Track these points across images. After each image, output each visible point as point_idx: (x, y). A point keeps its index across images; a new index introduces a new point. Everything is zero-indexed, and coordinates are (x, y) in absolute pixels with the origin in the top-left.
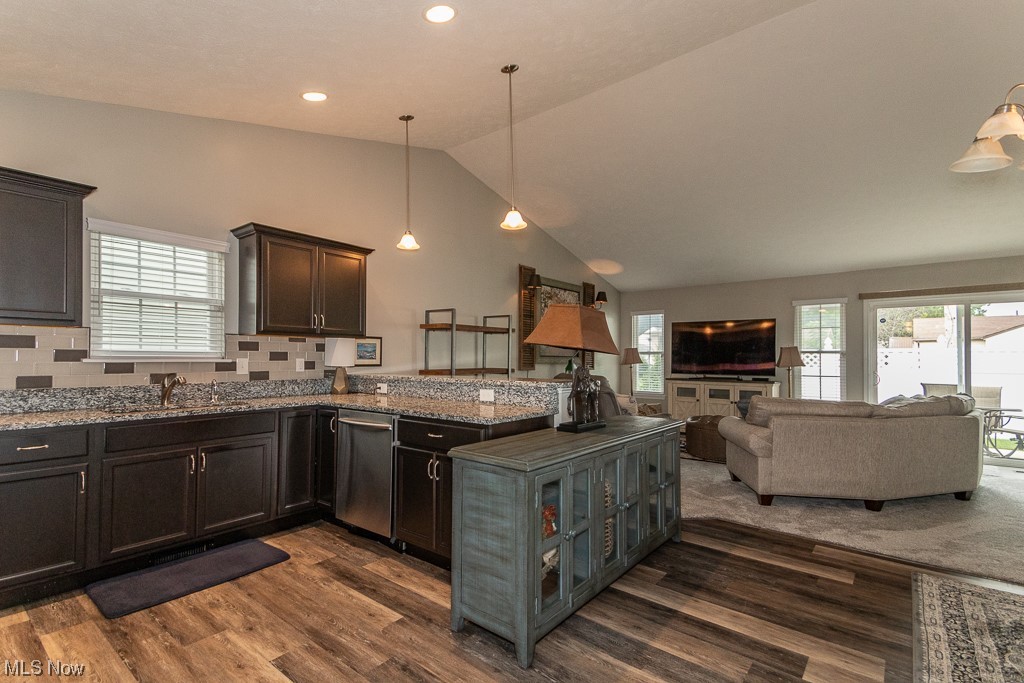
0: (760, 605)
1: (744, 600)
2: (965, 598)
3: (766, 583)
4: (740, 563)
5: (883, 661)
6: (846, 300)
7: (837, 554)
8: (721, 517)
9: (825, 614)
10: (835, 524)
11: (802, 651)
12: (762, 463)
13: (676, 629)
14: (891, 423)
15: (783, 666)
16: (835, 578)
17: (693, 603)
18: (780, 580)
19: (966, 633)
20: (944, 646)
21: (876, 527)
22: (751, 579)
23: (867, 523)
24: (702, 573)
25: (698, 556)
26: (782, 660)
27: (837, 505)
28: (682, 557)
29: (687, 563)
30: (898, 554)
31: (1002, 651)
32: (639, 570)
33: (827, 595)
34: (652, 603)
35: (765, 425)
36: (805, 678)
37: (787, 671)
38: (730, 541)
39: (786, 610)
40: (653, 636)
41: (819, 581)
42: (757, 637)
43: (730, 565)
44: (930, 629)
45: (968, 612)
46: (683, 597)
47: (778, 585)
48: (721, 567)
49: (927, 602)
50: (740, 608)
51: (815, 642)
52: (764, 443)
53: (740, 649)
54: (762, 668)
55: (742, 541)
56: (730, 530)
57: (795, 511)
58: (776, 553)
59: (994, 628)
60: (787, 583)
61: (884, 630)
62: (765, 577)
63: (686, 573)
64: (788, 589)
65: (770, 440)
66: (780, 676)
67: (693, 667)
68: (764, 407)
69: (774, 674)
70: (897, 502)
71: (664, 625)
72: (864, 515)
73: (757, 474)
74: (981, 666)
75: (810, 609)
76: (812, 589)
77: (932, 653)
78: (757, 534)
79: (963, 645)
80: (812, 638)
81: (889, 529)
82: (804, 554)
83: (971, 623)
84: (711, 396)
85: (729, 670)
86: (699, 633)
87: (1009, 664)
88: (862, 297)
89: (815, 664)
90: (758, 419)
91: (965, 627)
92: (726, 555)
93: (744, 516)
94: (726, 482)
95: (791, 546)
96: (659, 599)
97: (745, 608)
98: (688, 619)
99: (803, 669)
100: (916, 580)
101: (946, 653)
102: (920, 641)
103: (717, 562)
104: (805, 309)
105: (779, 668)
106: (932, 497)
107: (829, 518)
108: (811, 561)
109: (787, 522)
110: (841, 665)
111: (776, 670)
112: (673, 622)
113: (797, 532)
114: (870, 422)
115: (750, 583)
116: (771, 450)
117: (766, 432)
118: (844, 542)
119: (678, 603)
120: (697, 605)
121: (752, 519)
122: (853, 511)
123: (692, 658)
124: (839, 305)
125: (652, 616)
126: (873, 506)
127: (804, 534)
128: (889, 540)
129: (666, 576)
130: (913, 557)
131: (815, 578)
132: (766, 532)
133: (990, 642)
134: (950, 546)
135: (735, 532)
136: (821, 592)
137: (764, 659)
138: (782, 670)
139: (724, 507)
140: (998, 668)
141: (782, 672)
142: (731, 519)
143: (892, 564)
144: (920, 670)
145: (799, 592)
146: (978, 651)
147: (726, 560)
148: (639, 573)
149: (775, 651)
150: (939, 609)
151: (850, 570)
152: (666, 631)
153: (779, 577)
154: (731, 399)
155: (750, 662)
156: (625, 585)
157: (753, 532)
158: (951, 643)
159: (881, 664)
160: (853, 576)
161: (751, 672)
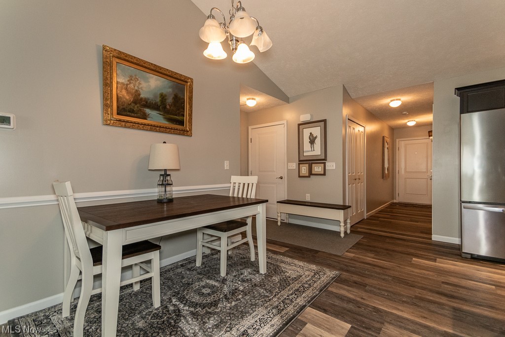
36: (350, 326)
37: (359, 330)
54: (373, 332)
66: (364, 327)
69: (367, 328)
85: (393, 330)
99: (349, 332)
105: (364, 332)
111: (365, 330)
141: (362, 329)
161: (380, 329)
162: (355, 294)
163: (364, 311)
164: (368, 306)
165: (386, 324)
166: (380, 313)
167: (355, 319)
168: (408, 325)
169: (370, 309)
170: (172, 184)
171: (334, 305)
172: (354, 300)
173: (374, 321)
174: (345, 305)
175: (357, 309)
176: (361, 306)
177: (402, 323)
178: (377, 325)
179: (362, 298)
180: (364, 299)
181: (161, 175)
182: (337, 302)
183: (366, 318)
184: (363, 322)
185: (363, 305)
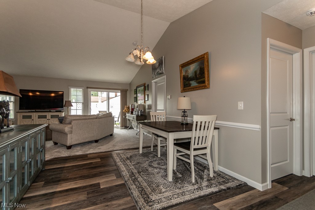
0: (81, 176)
1: (76, 177)
2: (121, 155)
3: (80, 170)
4: (69, 168)
5: (114, 174)
6: (83, 88)
7: (94, 155)
8: (56, 157)
9: (98, 170)
10: (90, 148)
11: (97, 182)
12: (69, 136)
13: (57, 197)
14: (101, 119)
15: (95, 188)
16: (96, 161)
17: (60, 186)
18: (83, 167)
19: (124, 161)
20: (122, 165)
21: (99, 146)
22: (75, 171)
23: (97, 146)
24: (58, 176)
25: (54, 172)
26: (94, 186)
27: (88, 144)
28: (48, 174)
29: (50, 175)
30: (106, 150)
31: (131, 162)
32: (33, 186)
33: (96, 166)
34: (44, 194)
35: (70, 123)
36: (101, 188)
37: (96, 188)
38: (63, 163)
39: (89, 174)
40: (50, 204)
41: (93, 163)
42: (85, 185)
43: (67, 170)
44: (119, 163)
45: (123, 157)
46: (55, 186)
47: (83, 169)
48: (64, 171)
49: (116, 158)
50: (76, 180)
51: (100, 178)
52: (70, 129)
53: (82, 190)
54: (90, 192)
55: (67, 161)
56: (60, 160)
57: (79, 148)
58: (78, 161)
59: (128, 158)
60: (85, 167)
61: (111, 168)
62: (79, 168)
63: (52, 178)
64: (86, 168)
65: (72, 128)
66: (95, 191)
67: (70, 204)
68: (70, 118)
69: (94, 191)
70: (101, 139)
71: (53, 198)
72: (95, 144)
73: (67, 139)
74: (129, 166)
75: (94, 171)
76: (92, 166)
77: (121, 168)
78: (70, 158)
79: (125, 164)
80: (98, 177)
81: (102, 146)
82: (86, 158)
83: (124, 159)
84: (38, 118)
85: (82, 198)
86: (67, 193)
87: (133, 164)
88: (87, 88)
89: (102, 183)
90: (67, 122)
91: (124, 160)
92: (64, 167)
93: (64, 154)
94: (52, 146)
95: (81, 157)
96: (46, 191)
97: (77, 179)
98: (60, 192)
99: (100, 185)
100: (112, 155)
101: (123, 167)
102: (118, 166)
103: (62, 171)
104: (72, 89)
105: (94, 189)
106: (106, 137)
107: (88, 147)
108: (88, 159)
109: (78, 152)
110: (107, 180)
111: (94, 190)
112: (56, 195)
113: (82, 153)
114: (97, 120)
115: (75, 172)
116: (72, 131)
117: (70, 126)
118: (94, 152)
119: (55, 189)
120: (62, 186)
121: (68, 154)
122: (92, 144)
123: (68, 202)
124: (81, 89)
125: (46, 198)
126: (96, 141)
127: (84, 153)
128: (103, 148)
129: (45, 183)
130: (109, 150)
131: (92, 163)
132: (73, 156)
133: (128, 161)
134: (114, 146)
135: (63, 160)
136: (95, 166)
137: (89, 189)
138: (95, 189)
139: (56, 154)
140: (132, 165)
141: (95, 190)
142: (60, 156)
143: (106, 153)
144: (121, 172)
145: (89, 168)
146: (128, 164)
147: (65, 169)
148: (33, 187)
149: (91, 185)
150: (118, 159)
151: (98, 158)
152: (54, 200)
153: (83, 166)
154: (47, 118)
155: (86, 192)
156: (28, 194)
157: (69, 158)
158: (123, 164)
159: (114, 175)
160: (100, 159)
161: (88, 194)
162: (114, 206)
163: (101, 198)
164: (101, 203)
165: (86, 199)
166: (92, 203)
167: (102, 192)
168: (74, 206)
169: (98, 202)
170: (187, 116)
171: (116, 191)
172: (111, 201)
173: (92, 197)
174: (112, 195)
175: (105, 197)
176: (104, 200)
177: (78, 205)
178: (90, 195)
179: (107, 206)
180: (106, 206)
181: (183, 112)
182: (117, 193)
183: (97, 196)
184: (97, 193)
185: (104, 201)
